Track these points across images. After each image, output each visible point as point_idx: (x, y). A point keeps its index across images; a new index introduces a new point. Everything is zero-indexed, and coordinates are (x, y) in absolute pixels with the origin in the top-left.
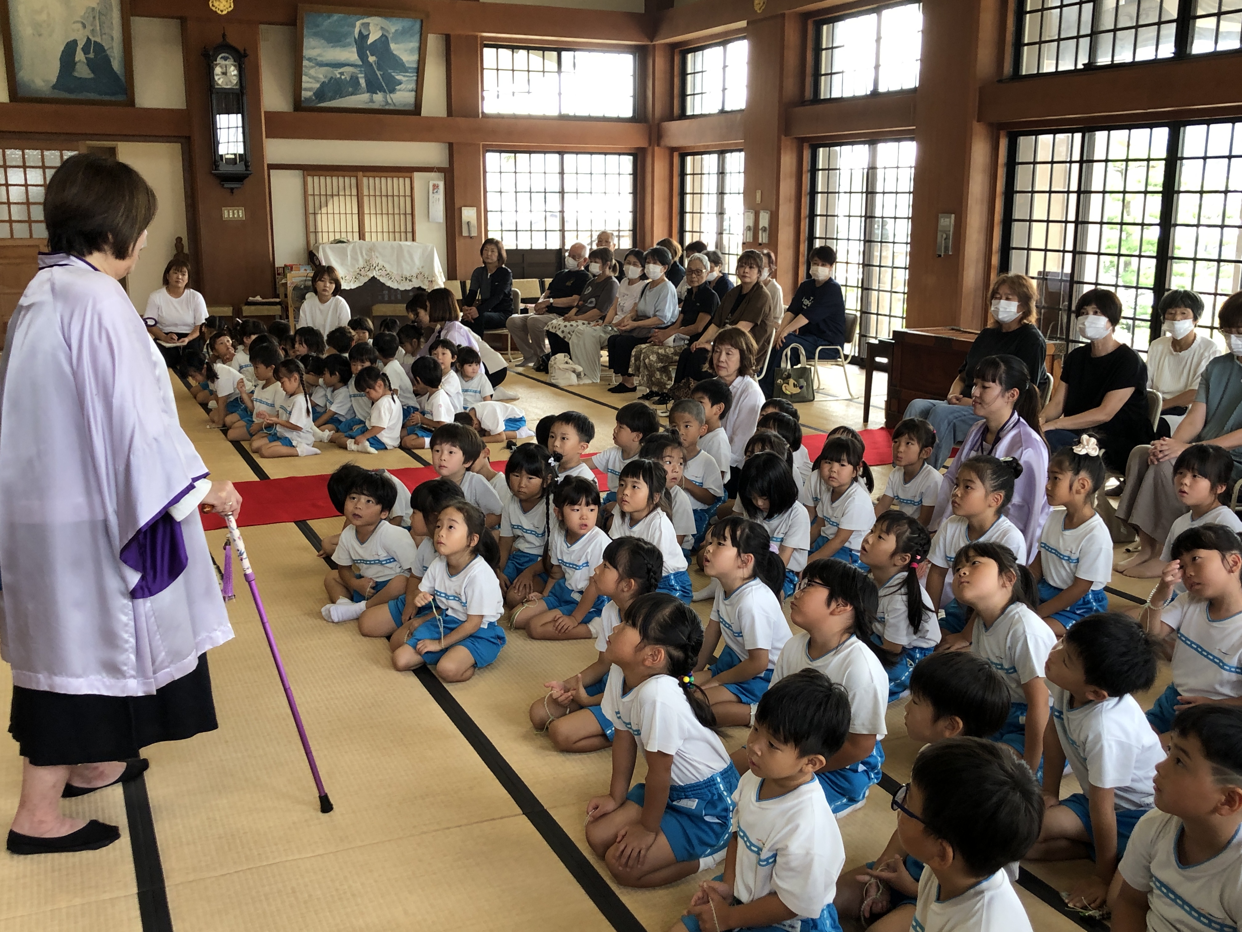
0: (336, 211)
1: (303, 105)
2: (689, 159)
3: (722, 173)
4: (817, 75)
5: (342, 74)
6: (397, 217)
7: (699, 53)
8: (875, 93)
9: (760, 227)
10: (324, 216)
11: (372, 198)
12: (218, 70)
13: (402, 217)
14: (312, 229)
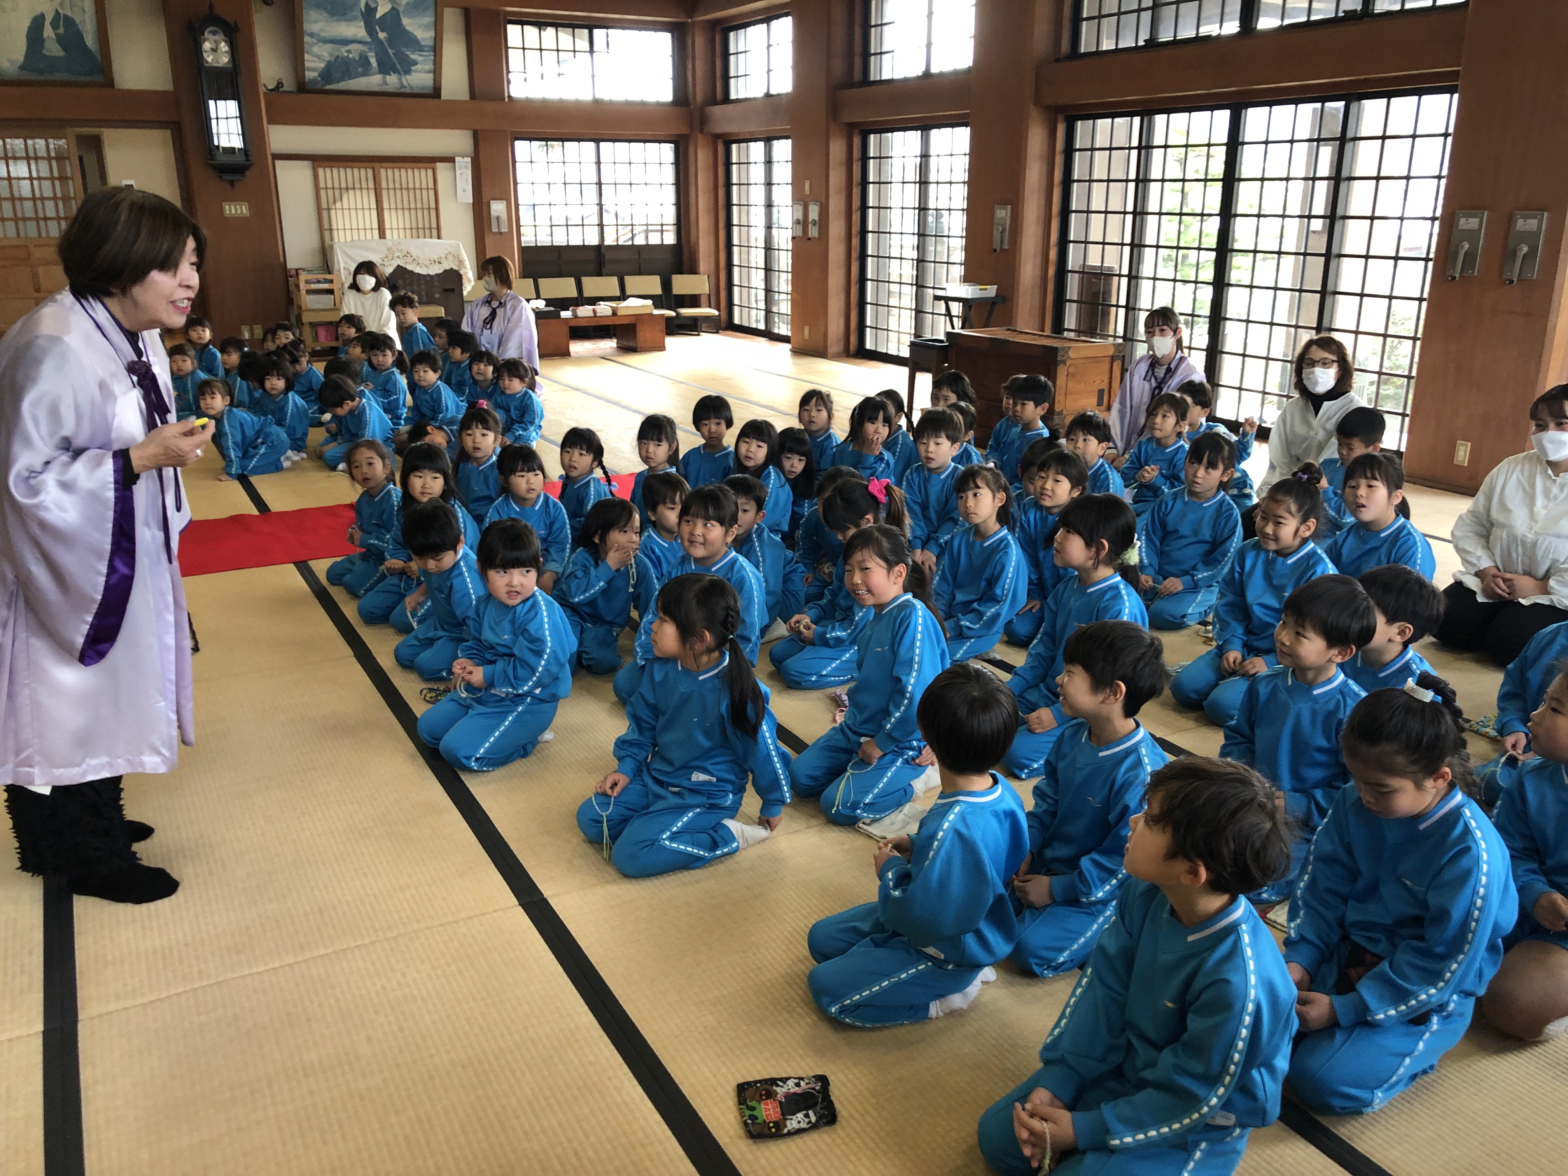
0: (353, 206)
1: (308, 87)
2: (734, 147)
3: (769, 162)
4: (866, 55)
5: (349, 52)
6: (420, 212)
7: (741, 32)
8: (927, 74)
9: (810, 219)
10: (339, 212)
11: (392, 192)
12: (207, 46)
13: (426, 212)
14: (326, 226)
